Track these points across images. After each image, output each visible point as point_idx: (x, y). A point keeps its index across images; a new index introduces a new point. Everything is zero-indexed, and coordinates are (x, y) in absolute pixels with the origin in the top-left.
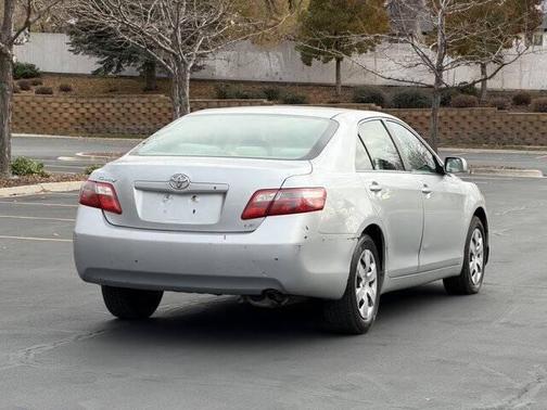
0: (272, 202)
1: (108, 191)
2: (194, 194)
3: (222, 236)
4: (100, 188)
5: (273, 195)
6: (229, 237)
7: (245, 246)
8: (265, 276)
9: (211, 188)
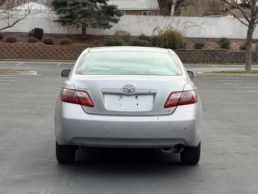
0: (180, 98)
1: (84, 95)
2: (137, 95)
3: (156, 117)
4: (78, 93)
5: (180, 94)
6: (160, 117)
7: (170, 122)
8: (179, 137)
9: (147, 91)
